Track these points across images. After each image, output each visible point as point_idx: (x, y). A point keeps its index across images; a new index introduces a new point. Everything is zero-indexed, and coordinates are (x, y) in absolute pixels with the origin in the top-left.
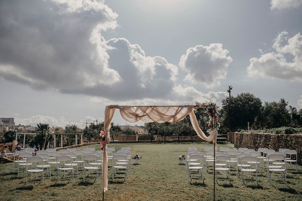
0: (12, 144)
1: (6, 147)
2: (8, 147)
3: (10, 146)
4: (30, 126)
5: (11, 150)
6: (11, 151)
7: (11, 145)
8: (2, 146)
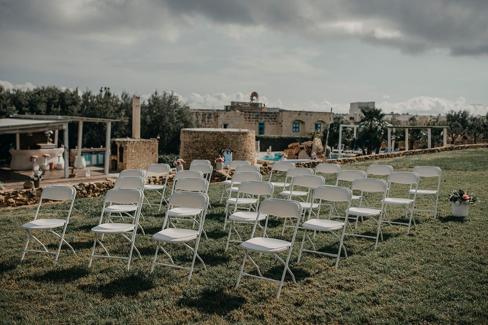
0: (312, 145)
1: (302, 148)
2: (305, 148)
3: (308, 147)
4: (407, 114)
5: (309, 154)
6: (310, 156)
7: (310, 146)
8: (296, 147)
